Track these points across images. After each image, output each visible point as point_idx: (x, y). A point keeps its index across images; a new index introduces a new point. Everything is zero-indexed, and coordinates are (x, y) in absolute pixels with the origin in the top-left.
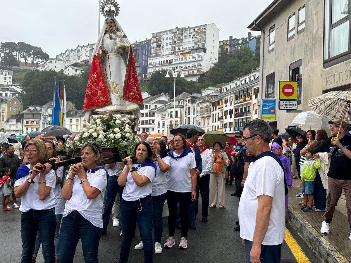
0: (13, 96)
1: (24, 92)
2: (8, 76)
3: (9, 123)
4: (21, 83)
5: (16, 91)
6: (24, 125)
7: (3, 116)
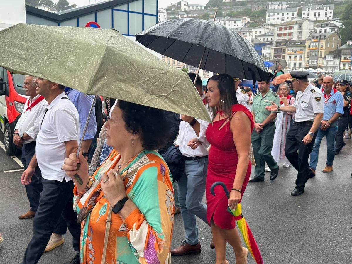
0: (332, 31)
1: (343, 26)
2: (329, 11)
3: (327, 60)
4: (341, 17)
5: (336, 25)
6: (341, 61)
7: (321, 52)
